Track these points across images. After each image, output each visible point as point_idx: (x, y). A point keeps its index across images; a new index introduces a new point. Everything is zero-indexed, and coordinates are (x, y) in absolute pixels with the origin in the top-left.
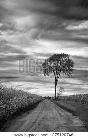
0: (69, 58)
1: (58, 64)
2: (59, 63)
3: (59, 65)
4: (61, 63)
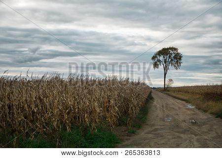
2: (168, 56)
3: (168, 58)
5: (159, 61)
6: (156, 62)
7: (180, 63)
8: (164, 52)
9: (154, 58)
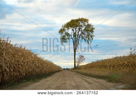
0: (88, 23)
1: (76, 30)
2: (78, 29)
3: (78, 31)
4: (79, 29)
5: (68, 34)
6: (64, 36)
7: (92, 36)
8: (73, 24)
9: (61, 31)
